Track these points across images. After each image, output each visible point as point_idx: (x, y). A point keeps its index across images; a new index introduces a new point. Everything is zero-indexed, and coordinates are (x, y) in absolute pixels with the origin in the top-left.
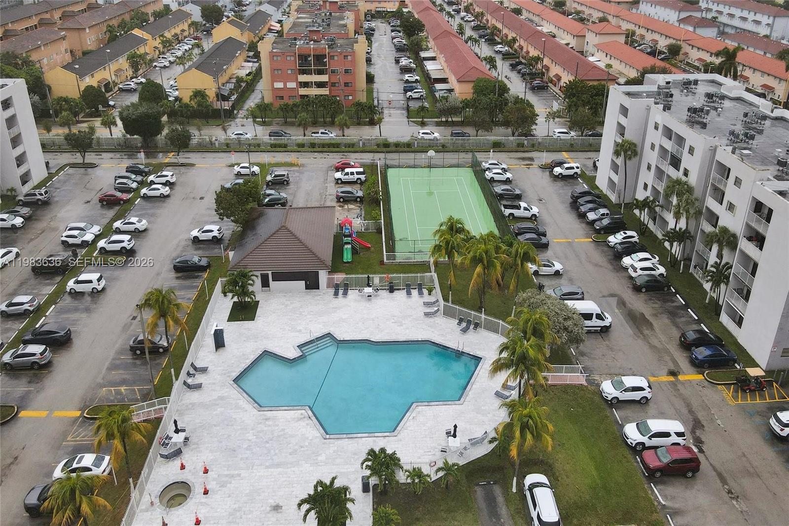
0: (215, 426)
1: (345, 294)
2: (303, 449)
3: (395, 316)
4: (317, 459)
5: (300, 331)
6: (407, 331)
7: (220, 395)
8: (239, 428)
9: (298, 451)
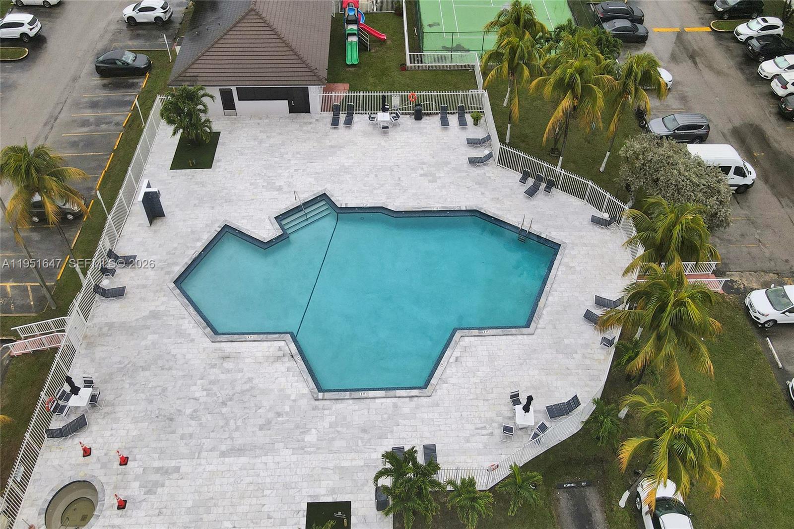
0: (144, 369)
1: (349, 122)
2: (280, 419)
3: (424, 163)
4: (303, 440)
5: (280, 189)
6: (444, 192)
7: (152, 308)
8: (181, 373)
9: (273, 422)
